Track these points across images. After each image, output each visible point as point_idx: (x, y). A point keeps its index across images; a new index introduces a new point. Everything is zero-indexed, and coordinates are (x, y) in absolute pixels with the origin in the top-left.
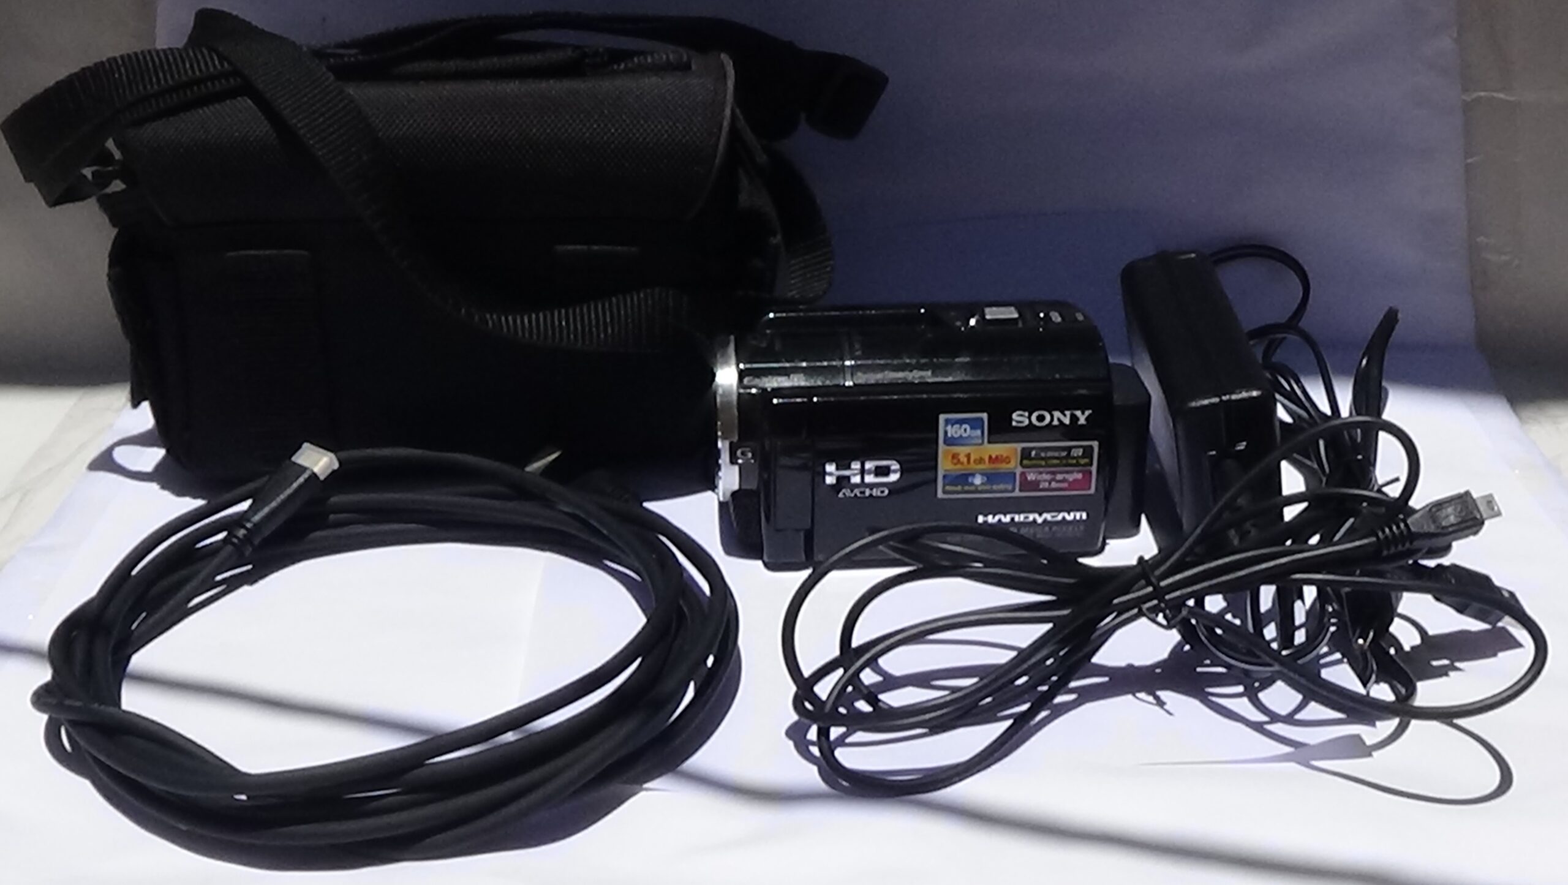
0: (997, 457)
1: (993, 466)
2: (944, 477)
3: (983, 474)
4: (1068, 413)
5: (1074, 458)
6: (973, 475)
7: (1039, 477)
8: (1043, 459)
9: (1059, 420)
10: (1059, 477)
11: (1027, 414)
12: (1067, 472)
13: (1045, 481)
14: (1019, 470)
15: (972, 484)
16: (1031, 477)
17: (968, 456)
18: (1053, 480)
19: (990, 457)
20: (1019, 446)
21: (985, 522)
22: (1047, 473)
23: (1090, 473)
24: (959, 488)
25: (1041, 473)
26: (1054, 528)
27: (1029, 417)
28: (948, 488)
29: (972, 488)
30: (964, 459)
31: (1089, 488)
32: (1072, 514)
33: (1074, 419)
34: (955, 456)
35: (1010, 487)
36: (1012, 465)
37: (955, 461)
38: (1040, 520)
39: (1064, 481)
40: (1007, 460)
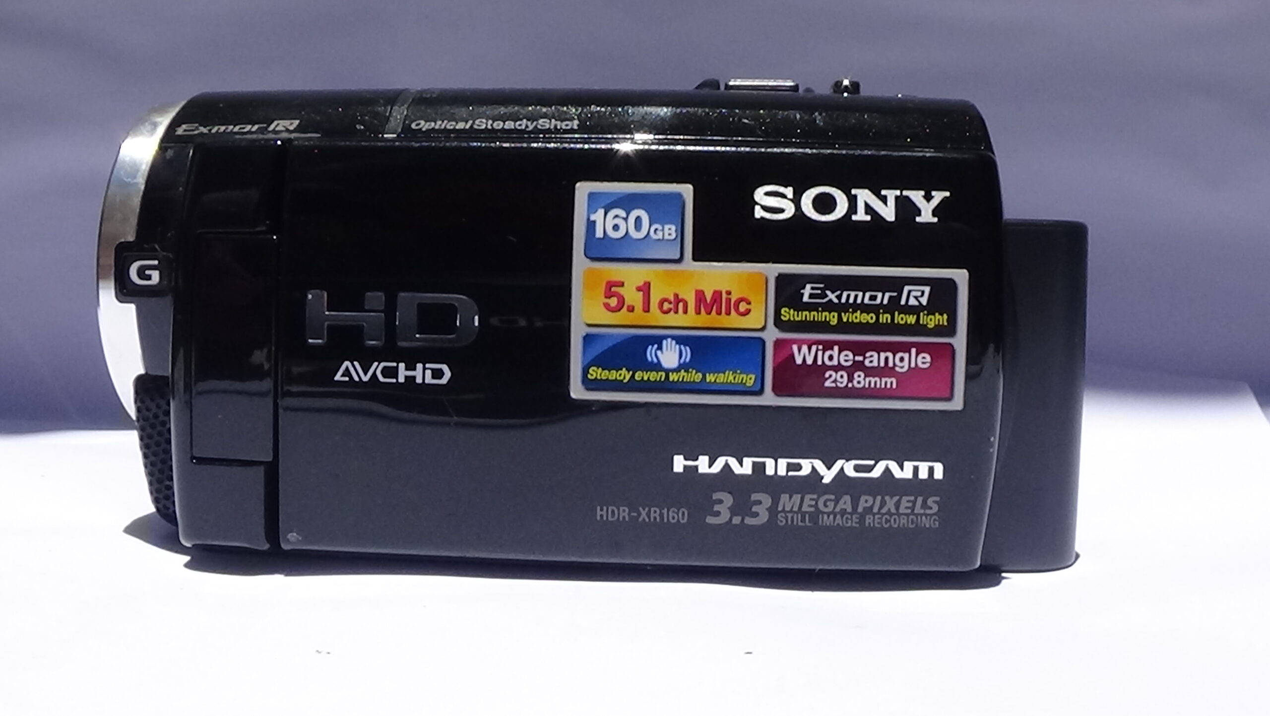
0: (717, 295)
1: (703, 319)
2: (588, 339)
3: (680, 340)
4: (891, 195)
5: (908, 310)
6: (658, 341)
7: (823, 358)
8: (830, 307)
9: (869, 209)
10: (873, 359)
11: (789, 192)
12: (895, 348)
13: (838, 368)
14: (772, 335)
15: (657, 367)
16: (803, 355)
17: (645, 289)
18: (858, 366)
19: (700, 296)
20: (773, 270)
21: (691, 471)
22: (844, 346)
23: (950, 350)
24: (624, 375)
25: (828, 346)
26: (865, 501)
27: (797, 201)
28: (595, 373)
29: (653, 376)
30: (633, 297)
31: (950, 398)
32: (909, 466)
33: (906, 208)
34: (611, 288)
35: (750, 380)
36: (755, 320)
37: (613, 302)
38: (828, 476)
39: (886, 371)
40: (740, 306)
